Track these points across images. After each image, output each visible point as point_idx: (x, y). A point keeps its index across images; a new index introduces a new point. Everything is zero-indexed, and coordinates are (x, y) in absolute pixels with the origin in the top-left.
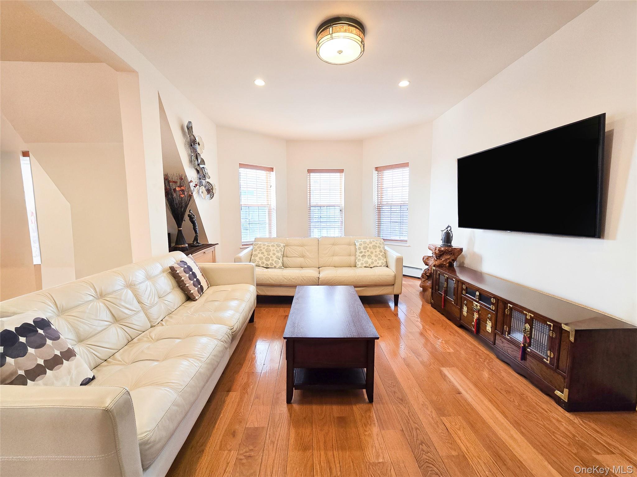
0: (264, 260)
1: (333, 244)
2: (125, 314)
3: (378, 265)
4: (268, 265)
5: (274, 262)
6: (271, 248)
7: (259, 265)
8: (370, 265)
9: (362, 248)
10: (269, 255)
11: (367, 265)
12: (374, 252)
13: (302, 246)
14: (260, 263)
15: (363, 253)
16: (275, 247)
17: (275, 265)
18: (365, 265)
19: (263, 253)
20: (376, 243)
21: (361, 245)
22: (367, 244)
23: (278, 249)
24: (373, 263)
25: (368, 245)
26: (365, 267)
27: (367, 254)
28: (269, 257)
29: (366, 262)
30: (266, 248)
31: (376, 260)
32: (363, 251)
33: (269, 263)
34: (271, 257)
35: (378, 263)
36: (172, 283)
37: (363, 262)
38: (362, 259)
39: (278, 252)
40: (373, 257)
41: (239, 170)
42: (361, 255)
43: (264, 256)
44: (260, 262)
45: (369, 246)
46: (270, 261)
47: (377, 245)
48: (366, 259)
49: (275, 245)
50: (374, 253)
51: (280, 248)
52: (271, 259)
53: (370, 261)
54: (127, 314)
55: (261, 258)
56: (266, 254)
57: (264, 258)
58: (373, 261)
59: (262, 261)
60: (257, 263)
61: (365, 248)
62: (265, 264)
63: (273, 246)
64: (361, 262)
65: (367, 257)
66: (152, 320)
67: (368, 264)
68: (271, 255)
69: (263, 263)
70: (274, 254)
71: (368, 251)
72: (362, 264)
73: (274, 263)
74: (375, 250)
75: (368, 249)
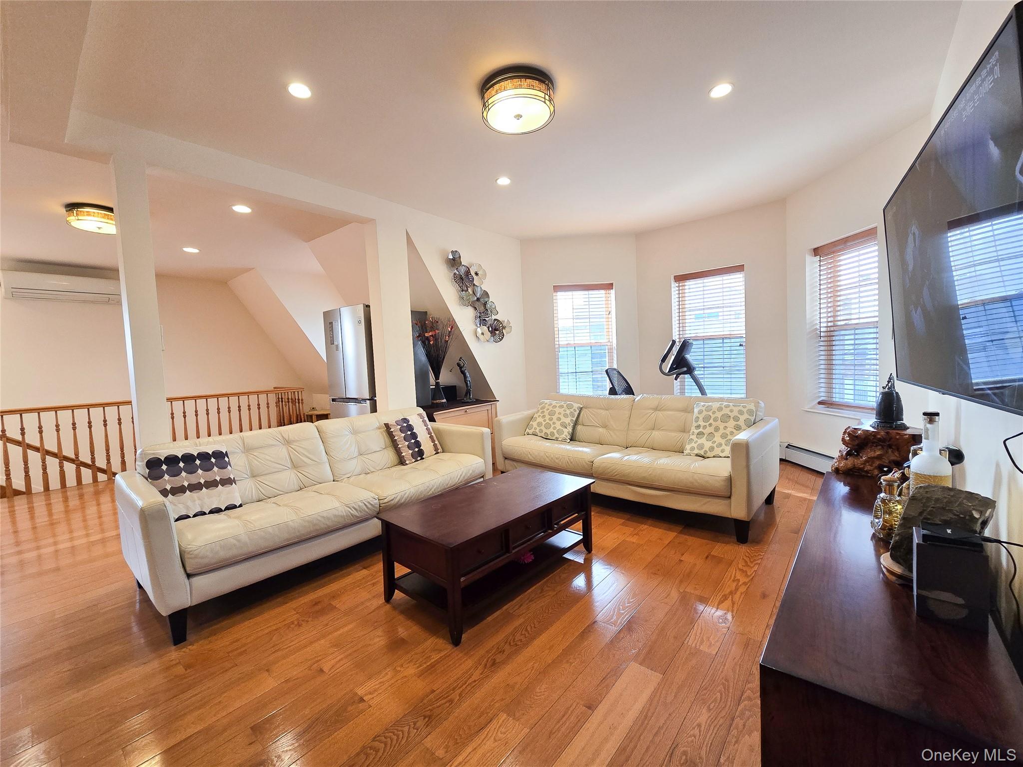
0: (543, 428)
1: (656, 409)
2: (303, 461)
3: (721, 455)
4: (548, 434)
5: (555, 431)
6: (557, 410)
7: (536, 434)
8: (706, 452)
9: (701, 418)
10: (551, 419)
11: (702, 452)
12: (721, 427)
13: (607, 410)
14: (537, 431)
15: (702, 427)
16: (563, 409)
17: (556, 435)
18: (696, 451)
19: (544, 416)
20: (731, 411)
21: (700, 412)
22: (712, 411)
23: (568, 412)
24: (712, 449)
25: (714, 413)
26: (697, 455)
27: (709, 430)
28: (551, 423)
29: (701, 447)
30: (551, 409)
31: (720, 445)
32: (702, 423)
33: (548, 432)
34: (554, 423)
35: (723, 451)
36: (385, 441)
37: (695, 445)
38: (695, 439)
39: (566, 416)
40: (718, 438)
41: (554, 294)
42: (696, 431)
43: (545, 421)
44: (538, 429)
45: (715, 415)
46: (551, 430)
47: (732, 415)
48: (703, 440)
49: (565, 405)
50: (722, 431)
51: (572, 410)
52: (552, 426)
53: (708, 445)
54: (306, 463)
55: (539, 424)
56: (547, 417)
57: (544, 423)
58: (715, 445)
59: (541, 428)
60: (533, 430)
61: (707, 419)
62: (544, 432)
63: (561, 407)
64: (693, 445)
65: (706, 436)
66: (336, 474)
67: (704, 450)
68: (555, 420)
69: (541, 431)
70: (559, 419)
71: (710, 425)
72: (692, 449)
73: (556, 433)
74: (725, 424)
75: (711, 421)
